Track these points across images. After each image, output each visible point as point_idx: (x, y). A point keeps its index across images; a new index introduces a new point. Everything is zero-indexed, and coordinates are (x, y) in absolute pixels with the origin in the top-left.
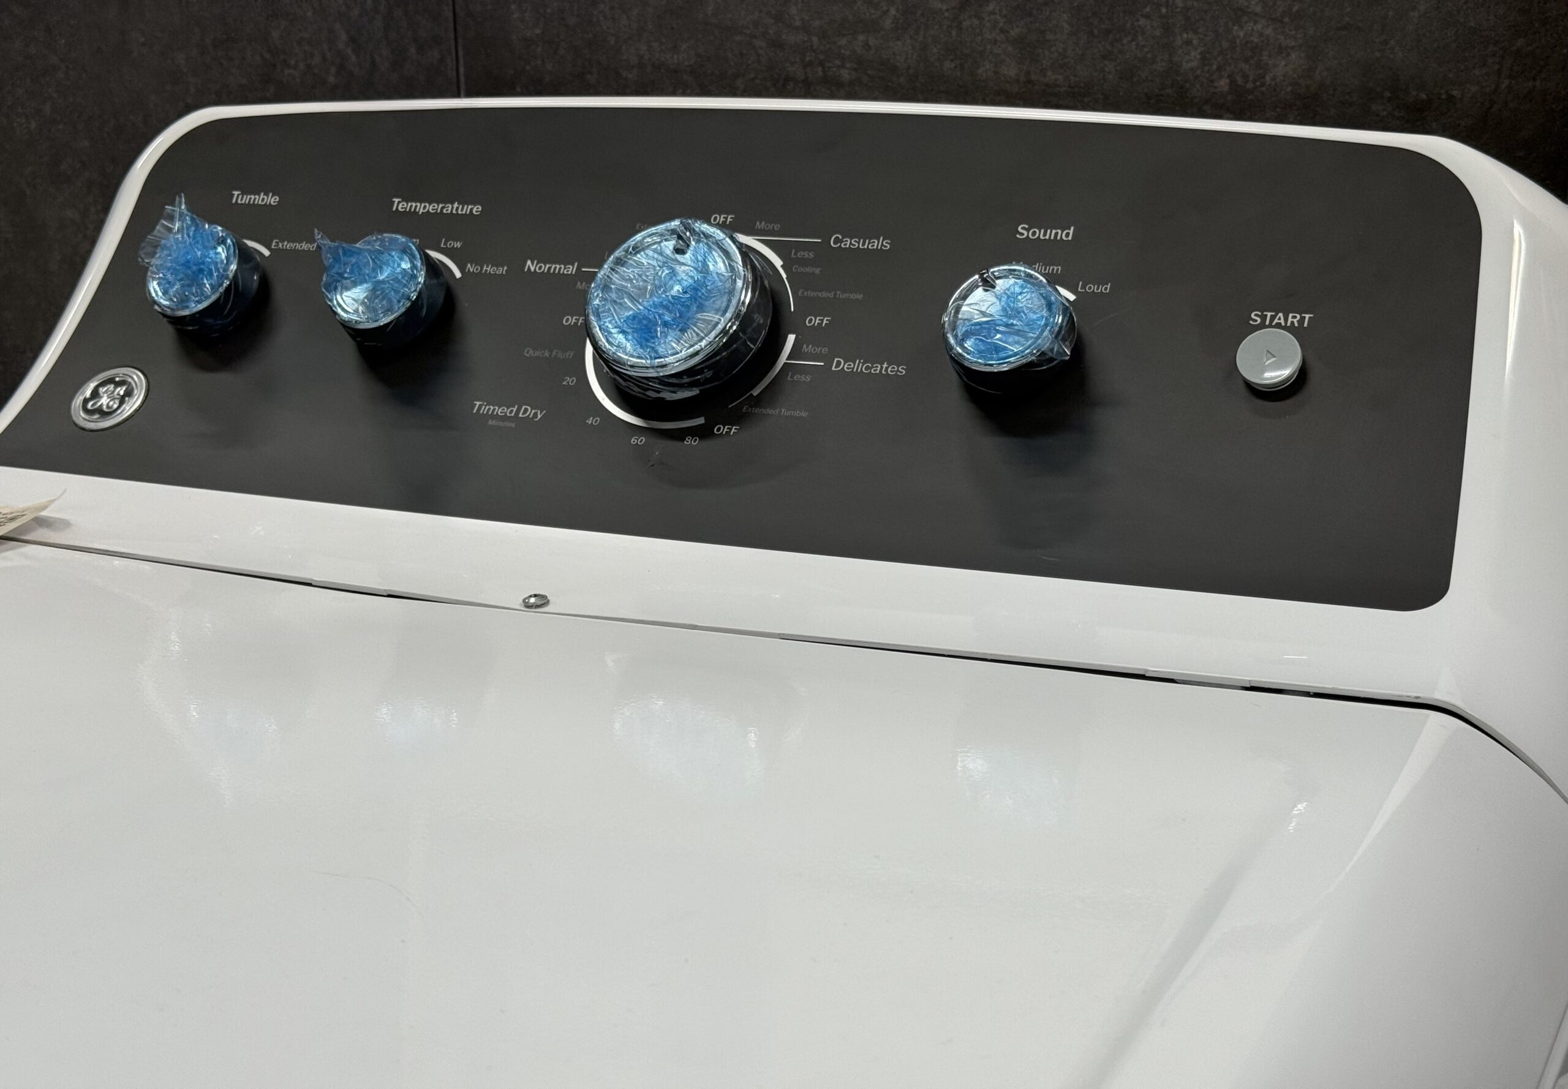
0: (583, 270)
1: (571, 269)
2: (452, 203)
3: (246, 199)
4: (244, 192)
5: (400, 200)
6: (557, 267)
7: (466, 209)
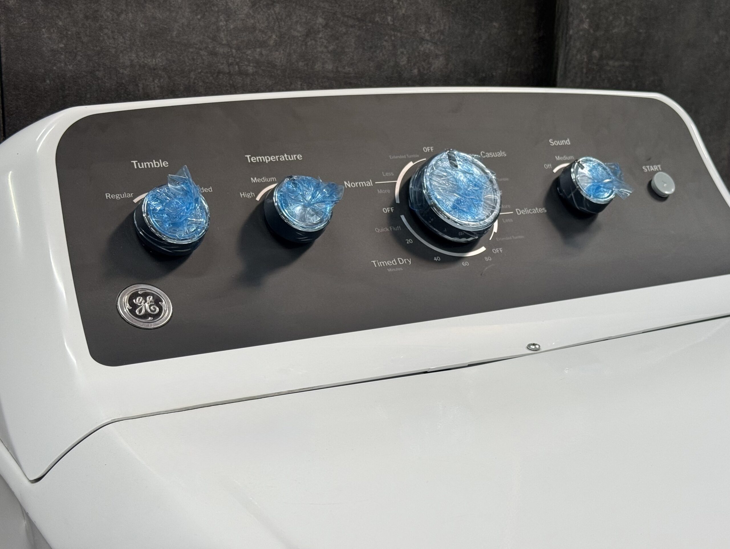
0: (376, 183)
1: (370, 184)
2: (284, 155)
3: (144, 165)
4: (140, 161)
5: (250, 156)
6: (362, 184)
7: (293, 157)
